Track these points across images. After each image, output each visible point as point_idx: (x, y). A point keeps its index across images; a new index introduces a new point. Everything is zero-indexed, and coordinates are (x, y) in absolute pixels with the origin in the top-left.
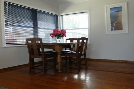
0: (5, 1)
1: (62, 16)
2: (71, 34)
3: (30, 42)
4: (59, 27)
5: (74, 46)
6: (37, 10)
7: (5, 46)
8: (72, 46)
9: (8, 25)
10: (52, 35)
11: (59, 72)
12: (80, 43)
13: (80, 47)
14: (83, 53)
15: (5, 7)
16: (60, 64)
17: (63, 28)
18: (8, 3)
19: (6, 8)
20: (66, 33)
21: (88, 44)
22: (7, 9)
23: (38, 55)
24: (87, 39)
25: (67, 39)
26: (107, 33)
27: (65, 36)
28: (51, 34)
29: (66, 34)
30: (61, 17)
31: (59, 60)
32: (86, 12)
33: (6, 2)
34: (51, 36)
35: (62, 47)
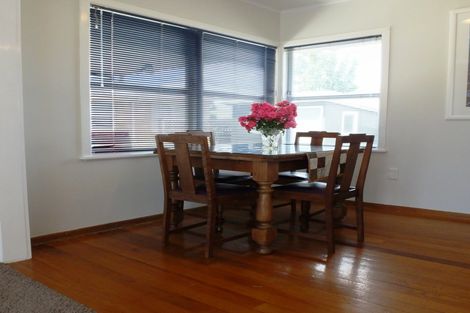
0: (93, 6)
1: (290, 49)
2: (321, 107)
3: (169, 146)
4: (276, 88)
5: (321, 162)
6: (202, 31)
7: (92, 156)
8: (313, 164)
9: (102, 85)
10: (247, 123)
11: (262, 251)
12: (345, 151)
13: (343, 166)
14: (353, 187)
15: (93, 26)
16: (265, 226)
17: (289, 92)
18: (102, 10)
19: (97, 27)
20: (295, 115)
21: (376, 152)
22: (98, 31)
23: (194, 192)
24: (370, 139)
25: (299, 135)
26: (449, 115)
27: (294, 126)
28: (242, 119)
29: (297, 119)
30: (285, 54)
31: (263, 212)
32: (377, 36)
33: (96, 6)
34: (243, 125)
35: (277, 167)
